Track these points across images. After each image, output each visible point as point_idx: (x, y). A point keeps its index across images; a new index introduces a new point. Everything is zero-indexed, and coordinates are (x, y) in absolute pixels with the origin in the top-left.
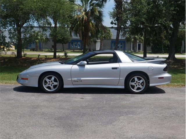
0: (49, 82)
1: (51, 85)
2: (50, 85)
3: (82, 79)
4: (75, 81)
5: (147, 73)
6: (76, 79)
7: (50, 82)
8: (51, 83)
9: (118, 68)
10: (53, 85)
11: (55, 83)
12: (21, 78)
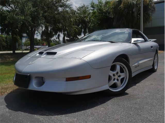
0: (114, 75)
1: (118, 80)
2: (116, 81)
7: (116, 74)
8: (116, 77)
9: (153, 47)
10: (120, 79)
12: (67, 78)
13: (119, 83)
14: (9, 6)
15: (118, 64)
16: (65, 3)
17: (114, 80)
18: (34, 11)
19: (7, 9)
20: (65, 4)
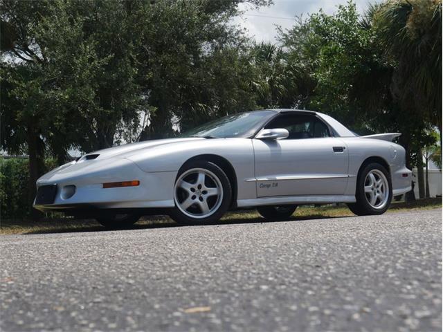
0: (193, 190)
1: (201, 199)
2: (197, 200)
3: (279, 178)
4: (264, 186)
5: (389, 164)
6: (265, 179)
7: (196, 189)
8: (198, 193)
9: (344, 148)
10: (205, 197)
11: (212, 192)
12: (104, 184)
13: (204, 205)
14: (25, 49)
15: (202, 172)
16: (222, 24)
17: (194, 197)
18: (104, 66)
19: (18, 60)
20: (223, 28)
